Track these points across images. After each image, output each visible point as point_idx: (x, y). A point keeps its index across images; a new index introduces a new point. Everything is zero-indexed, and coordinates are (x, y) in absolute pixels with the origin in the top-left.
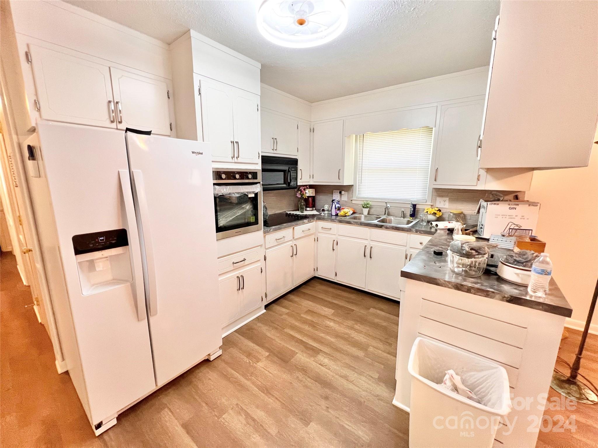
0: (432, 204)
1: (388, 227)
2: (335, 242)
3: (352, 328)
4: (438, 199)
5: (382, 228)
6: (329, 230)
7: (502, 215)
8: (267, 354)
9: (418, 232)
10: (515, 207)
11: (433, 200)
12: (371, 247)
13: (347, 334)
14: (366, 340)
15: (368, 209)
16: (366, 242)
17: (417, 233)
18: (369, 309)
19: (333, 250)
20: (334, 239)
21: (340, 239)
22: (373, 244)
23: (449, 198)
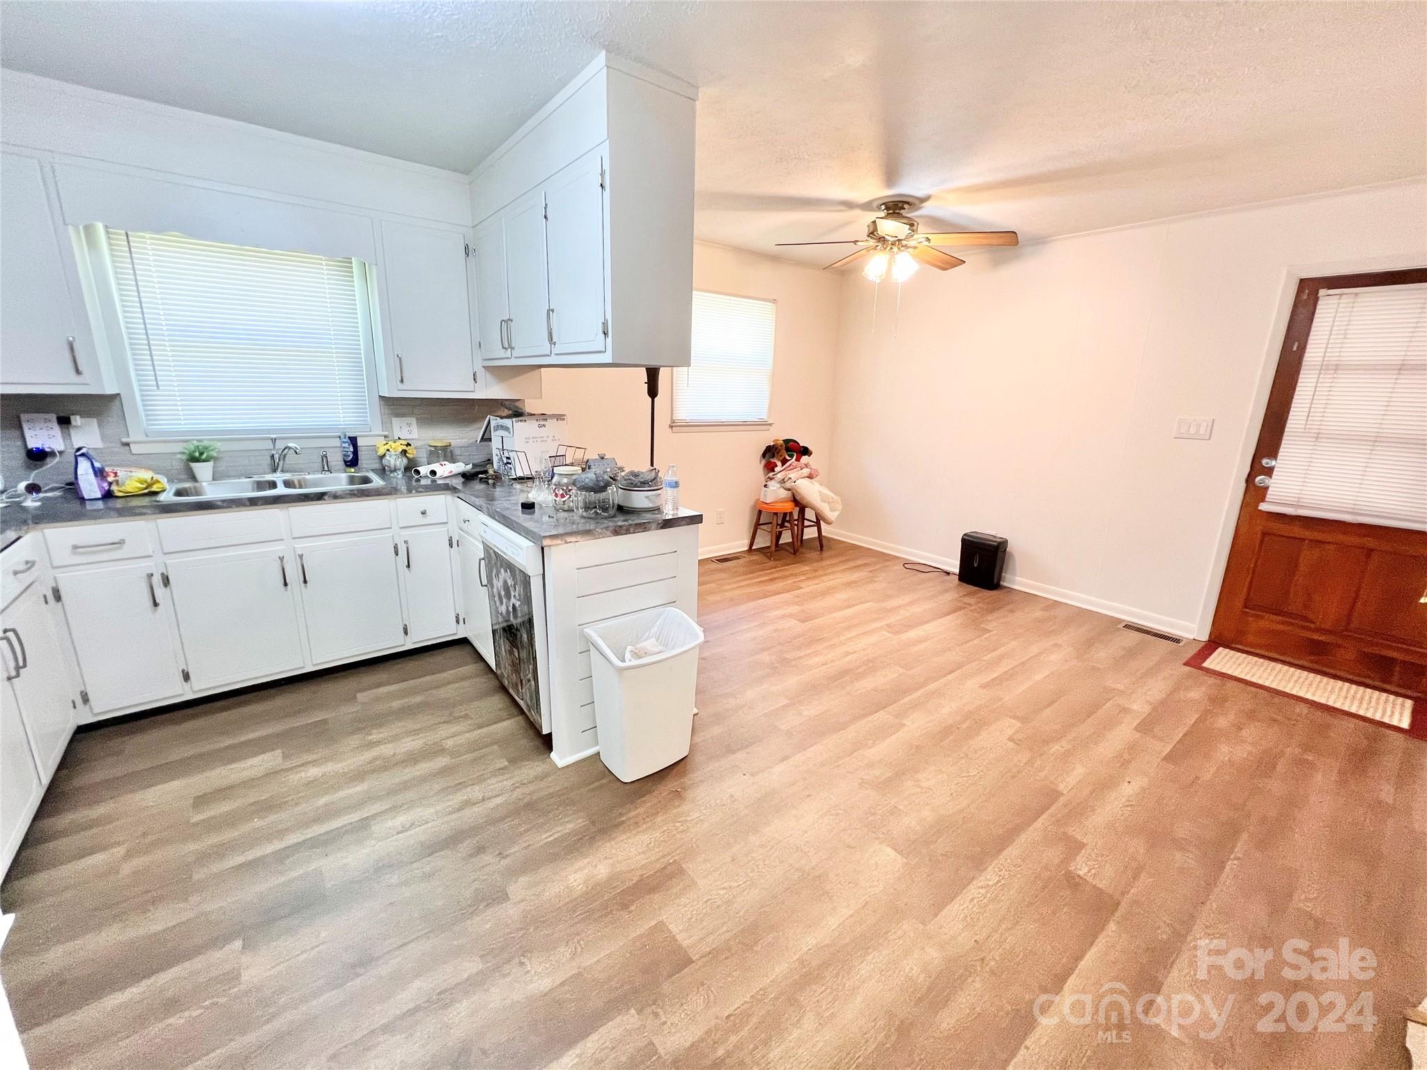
0: (386, 433)
1: (338, 494)
2: (157, 580)
3: (371, 745)
4: (395, 420)
5: (325, 499)
6: (116, 549)
7: (533, 438)
8: (238, 944)
9: (413, 492)
10: (543, 423)
11: (386, 424)
12: (301, 557)
13: (376, 759)
14: (423, 741)
15: (211, 464)
16: (279, 548)
17: (411, 492)
18: (355, 697)
19: (156, 604)
20: (150, 572)
21: (174, 566)
22: (300, 546)
23: (417, 418)
